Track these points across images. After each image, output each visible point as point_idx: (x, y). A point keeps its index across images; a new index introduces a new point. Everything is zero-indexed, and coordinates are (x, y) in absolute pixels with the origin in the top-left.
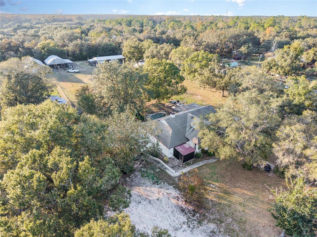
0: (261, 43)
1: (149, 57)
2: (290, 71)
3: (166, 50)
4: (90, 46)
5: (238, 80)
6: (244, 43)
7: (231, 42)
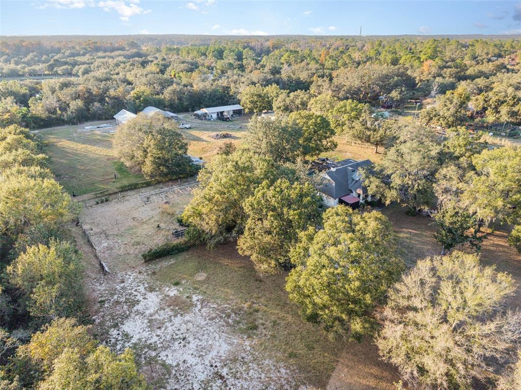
0: (418, 84)
1: (280, 108)
2: (454, 123)
3: (302, 99)
4: (191, 92)
5: (395, 133)
6: (396, 86)
7: (378, 85)
